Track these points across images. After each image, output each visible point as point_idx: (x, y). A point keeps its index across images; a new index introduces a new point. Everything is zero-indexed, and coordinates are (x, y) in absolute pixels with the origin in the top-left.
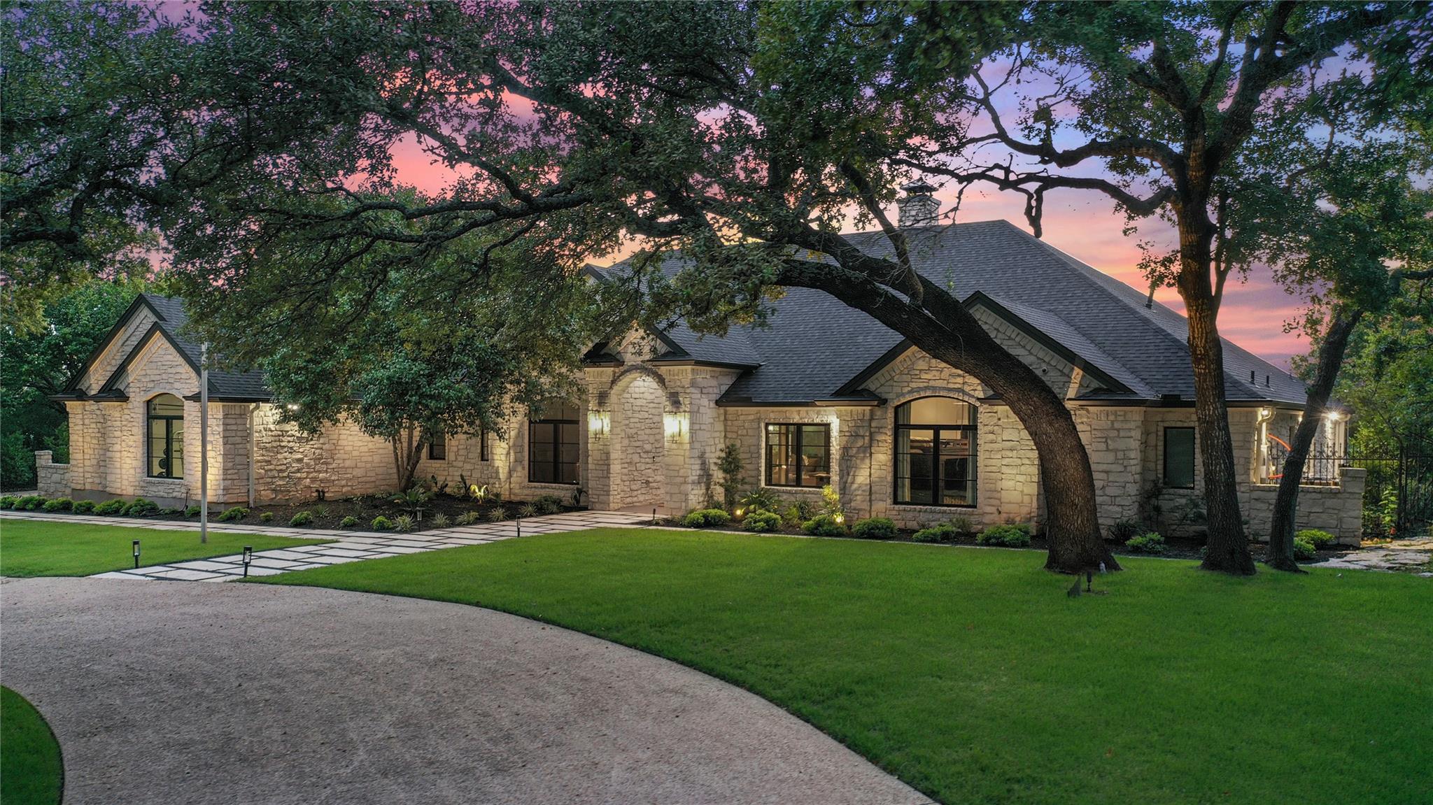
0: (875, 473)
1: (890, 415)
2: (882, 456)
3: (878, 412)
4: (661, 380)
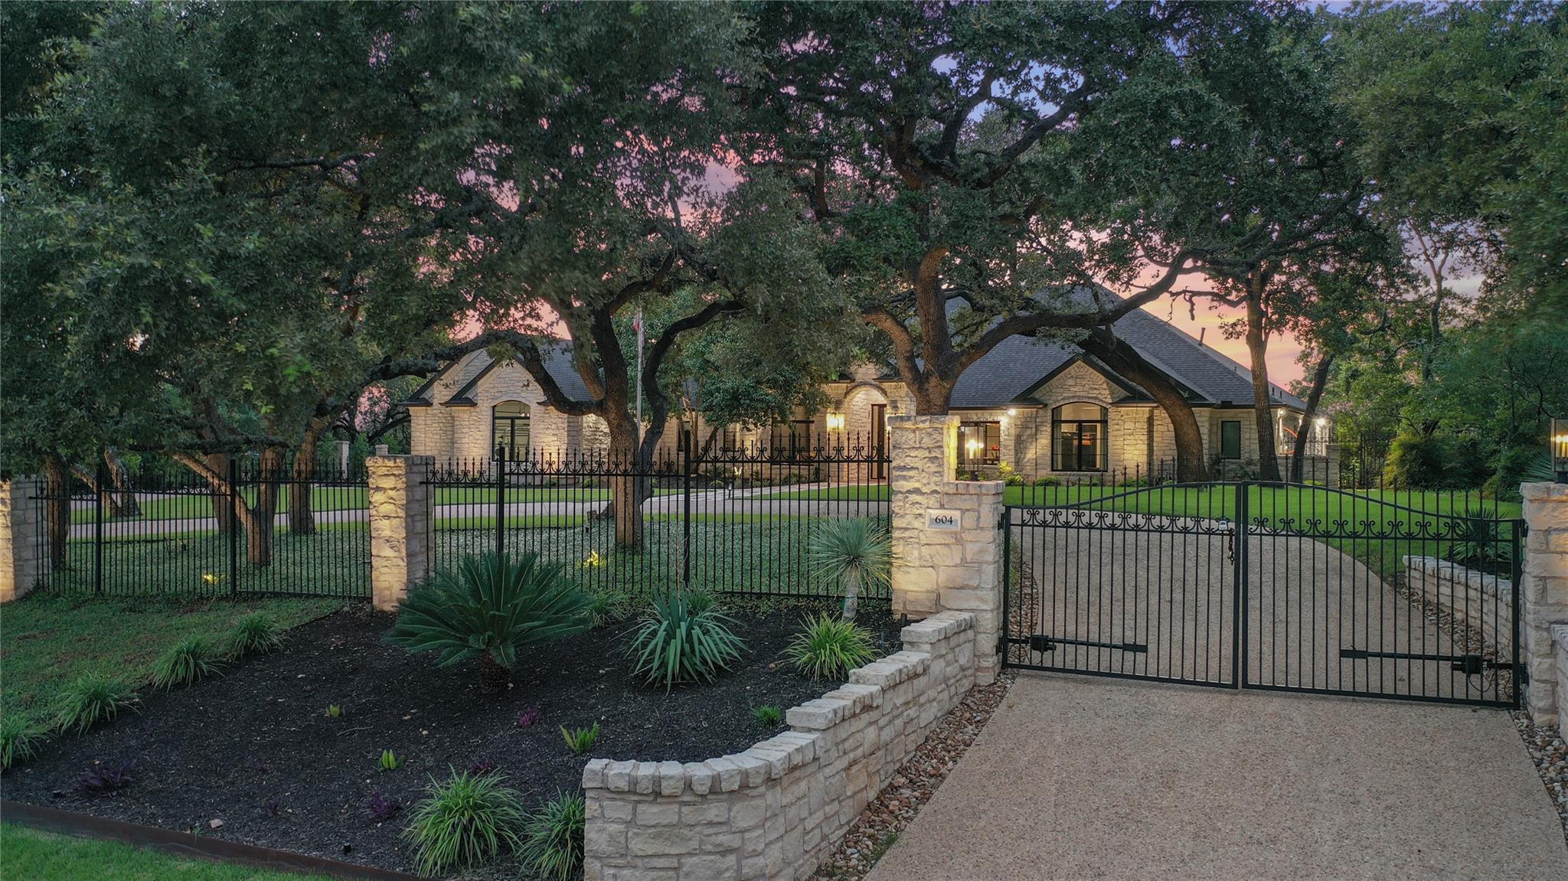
0: (1039, 452)
1: (1049, 413)
2: (1044, 441)
3: (1041, 412)
4: (884, 392)
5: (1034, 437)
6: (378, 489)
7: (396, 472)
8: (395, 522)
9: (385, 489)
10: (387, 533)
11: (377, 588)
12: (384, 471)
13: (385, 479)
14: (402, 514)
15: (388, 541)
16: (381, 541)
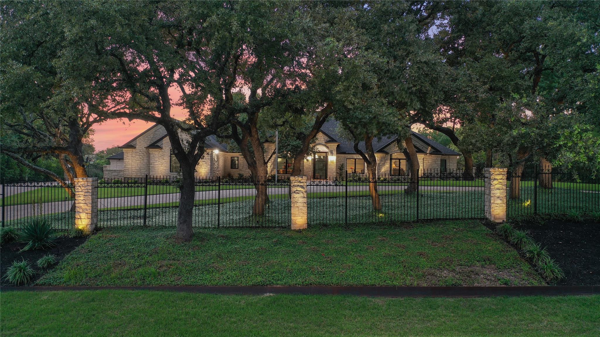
0: (386, 169)
1: (389, 156)
2: (387, 166)
4: (328, 147)
5: (384, 164)
6: (495, 179)
7: (503, 173)
8: (502, 191)
9: (497, 179)
10: (498, 195)
11: (493, 214)
12: (498, 173)
13: (498, 176)
14: (505, 188)
15: (498, 198)
16: (495, 198)
